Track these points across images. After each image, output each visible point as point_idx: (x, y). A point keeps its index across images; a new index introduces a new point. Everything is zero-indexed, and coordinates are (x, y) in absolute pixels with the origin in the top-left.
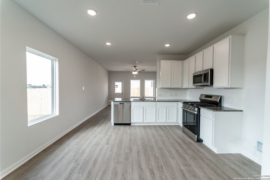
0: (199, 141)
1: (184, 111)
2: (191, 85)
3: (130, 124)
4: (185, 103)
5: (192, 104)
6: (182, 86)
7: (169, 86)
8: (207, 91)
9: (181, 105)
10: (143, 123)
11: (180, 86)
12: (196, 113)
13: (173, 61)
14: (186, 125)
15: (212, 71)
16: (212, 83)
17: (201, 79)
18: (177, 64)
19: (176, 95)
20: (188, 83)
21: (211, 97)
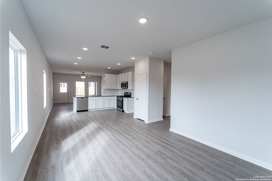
0: (123, 111)
1: (117, 100)
2: (120, 88)
3: (87, 111)
4: (118, 96)
5: (121, 96)
6: (116, 88)
7: (110, 88)
8: (126, 91)
9: (116, 97)
10: (96, 109)
11: (115, 88)
12: (122, 100)
13: (112, 75)
14: (118, 106)
15: (127, 82)
16: (127, 88)
17: (124, 86)
18: (114, 76)
19: (113, 93)
20: (119, 87)
21: (127, 93)
